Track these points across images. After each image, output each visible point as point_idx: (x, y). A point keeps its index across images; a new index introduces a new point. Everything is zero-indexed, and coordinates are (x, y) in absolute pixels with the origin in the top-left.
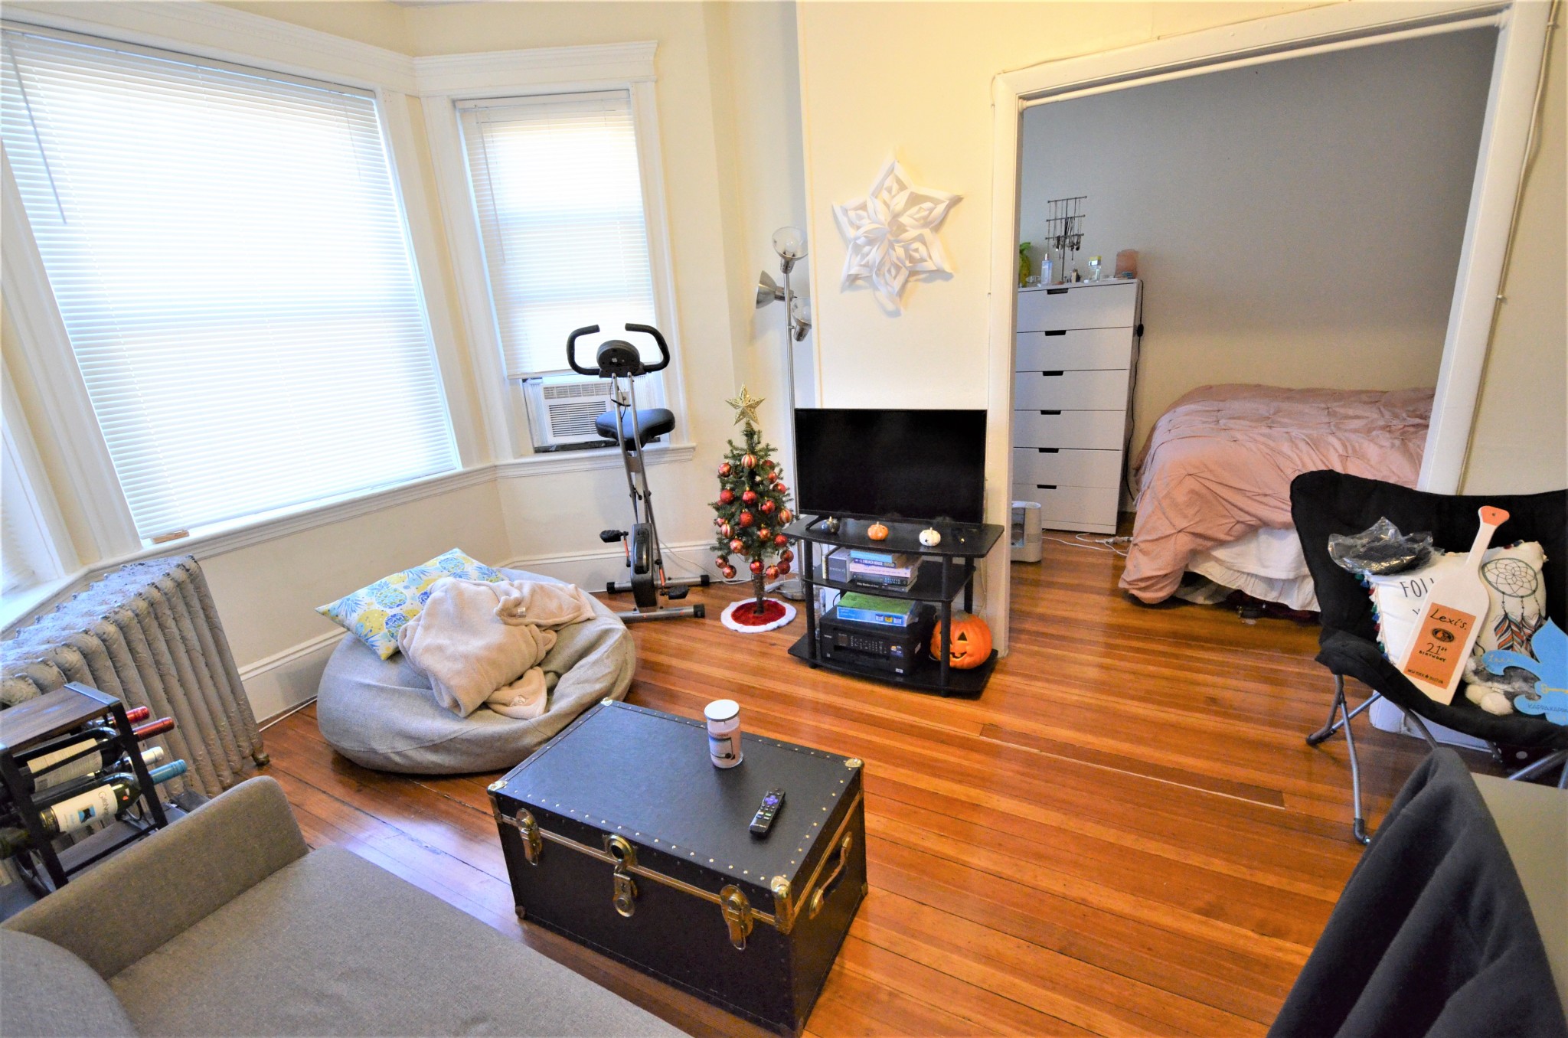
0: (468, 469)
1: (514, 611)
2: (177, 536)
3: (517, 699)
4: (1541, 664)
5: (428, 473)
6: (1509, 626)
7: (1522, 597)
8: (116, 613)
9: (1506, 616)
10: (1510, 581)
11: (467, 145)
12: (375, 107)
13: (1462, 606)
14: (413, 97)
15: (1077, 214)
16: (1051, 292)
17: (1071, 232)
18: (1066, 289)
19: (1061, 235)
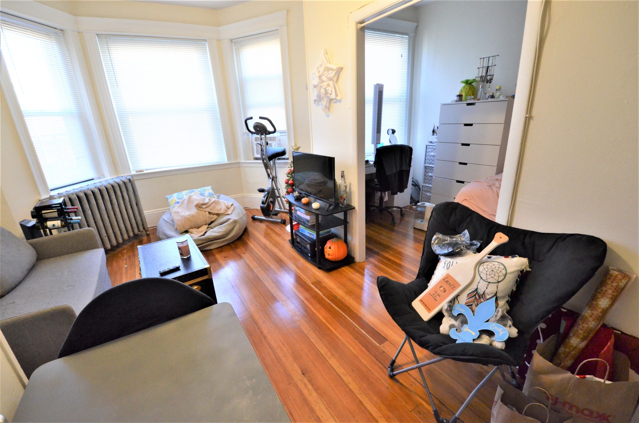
0: (229, 162)
1: (202, 206)
2: (141, 171)
3: (194, 232)
4: (474, 317)
5: (216, 162)
6: (475, 295)
7: (489, 283)
8: (101, 187)
9: (477, 289)
10: (488, 273)
11: (236, 54)
12: (207, 45)
13: (458, 279)
14: (219, 40)
15: (493, 65)
16: (468, 104)
17: (489, 74)
18: (475, 103)
19: (483, 75)
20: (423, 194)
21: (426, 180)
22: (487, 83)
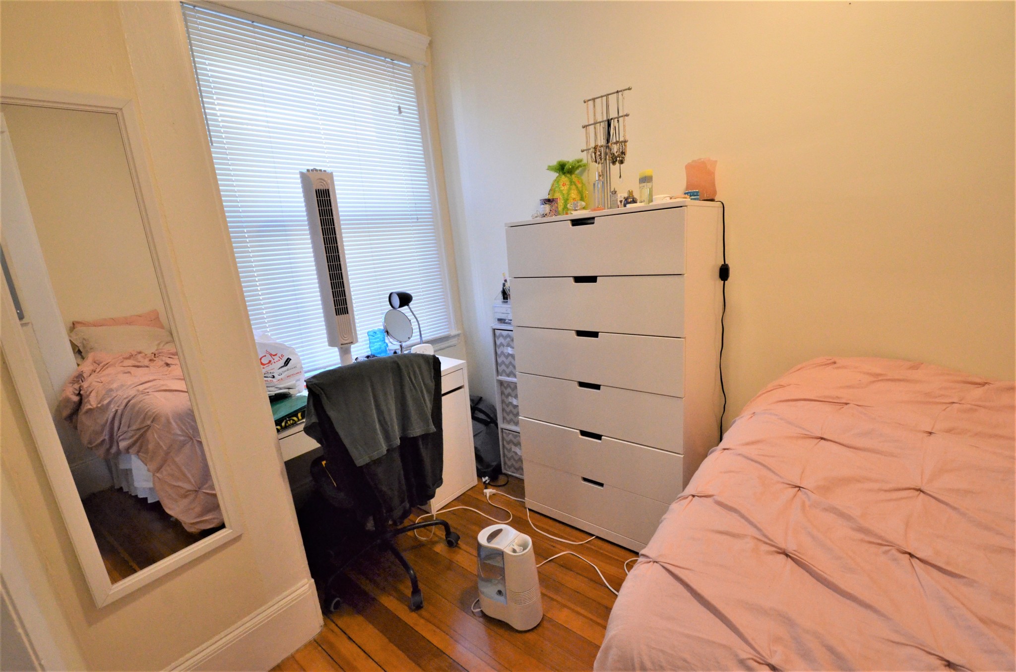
15: (621, 114)
16: (576, 222)
17: (613, 139)
18: (593, 218)
19: (599, 144)
20: (507, 449)
21: (508, 414)
22: (614, 163)
